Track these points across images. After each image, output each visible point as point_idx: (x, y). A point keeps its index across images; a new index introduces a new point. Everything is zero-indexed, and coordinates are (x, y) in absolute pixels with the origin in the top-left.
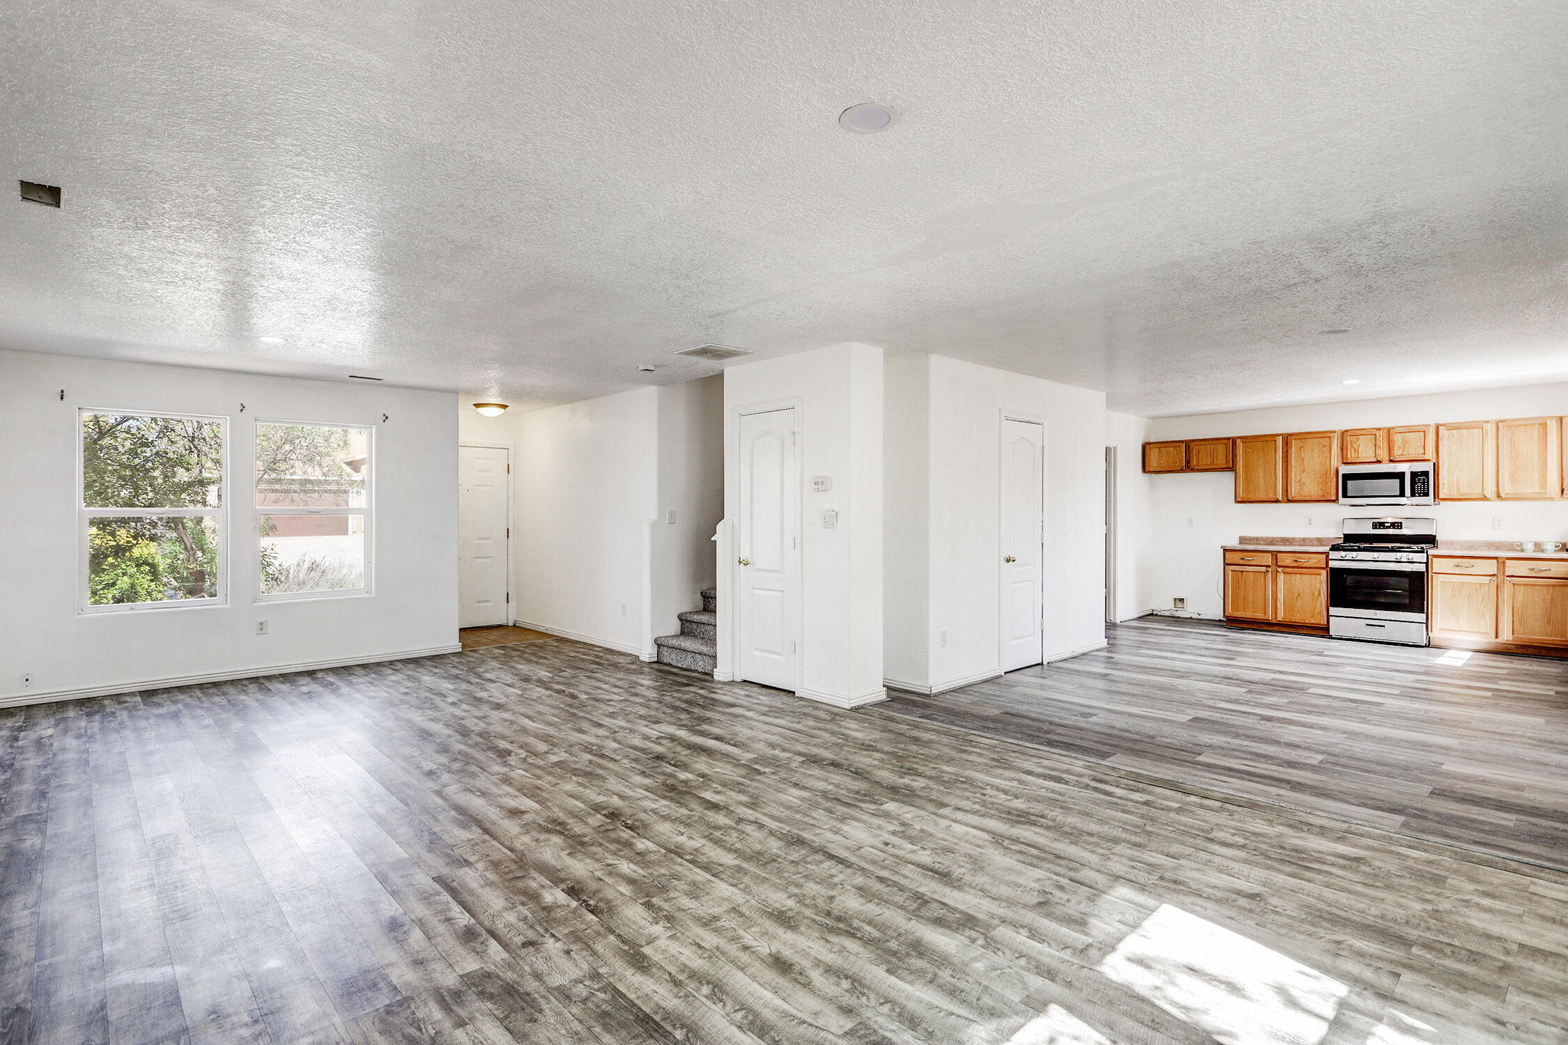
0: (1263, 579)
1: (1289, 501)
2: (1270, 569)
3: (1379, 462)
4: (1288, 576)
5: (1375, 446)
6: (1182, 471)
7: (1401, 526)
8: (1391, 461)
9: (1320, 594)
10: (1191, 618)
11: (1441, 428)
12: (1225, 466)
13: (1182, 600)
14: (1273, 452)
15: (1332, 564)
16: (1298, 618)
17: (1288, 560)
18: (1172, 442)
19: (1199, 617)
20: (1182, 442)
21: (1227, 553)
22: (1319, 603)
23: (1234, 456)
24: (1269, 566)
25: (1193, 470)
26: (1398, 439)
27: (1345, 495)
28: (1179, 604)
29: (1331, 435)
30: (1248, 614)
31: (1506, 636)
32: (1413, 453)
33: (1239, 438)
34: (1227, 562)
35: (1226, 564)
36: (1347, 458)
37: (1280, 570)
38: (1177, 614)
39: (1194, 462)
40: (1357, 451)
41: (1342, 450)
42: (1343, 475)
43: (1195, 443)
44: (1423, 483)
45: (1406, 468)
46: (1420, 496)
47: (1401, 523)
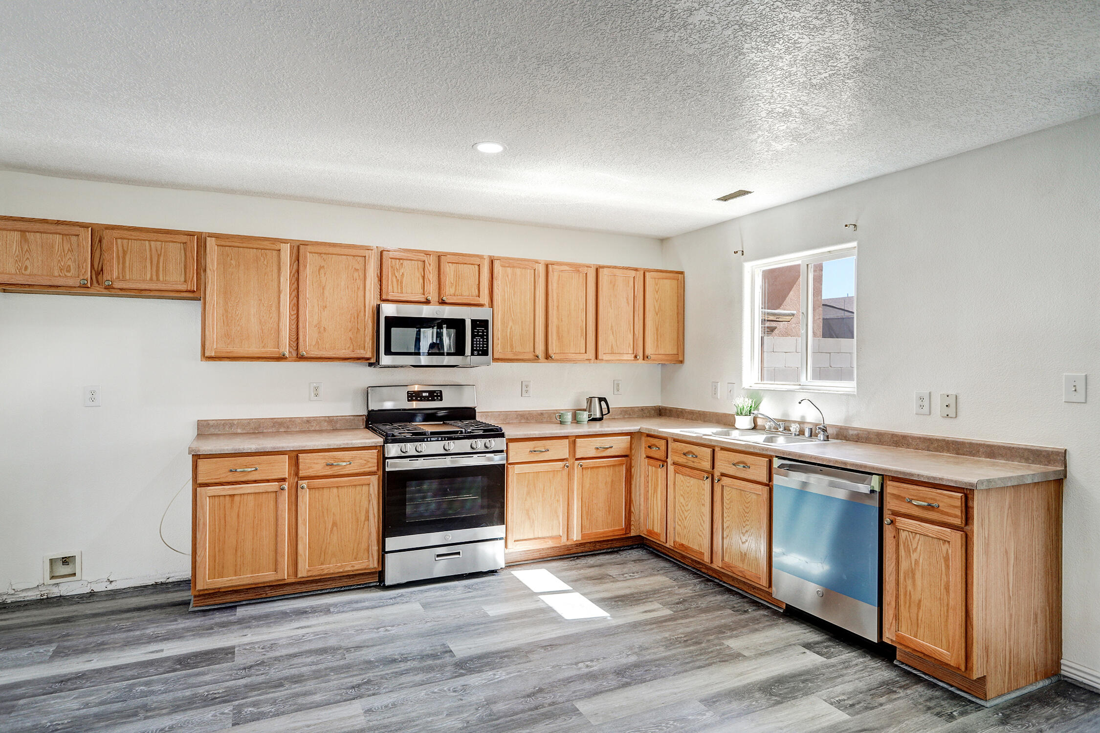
0: (272, 504)
1: (301, 358)
2: (286, 486)
3: (427, 302)
4: (317, 493)
5: (424, 277)
6: (83, 289)
7: (441, 396)
8: (443, 303)
9: (367, 518)
10: (92, 594)
11: (497, 264)
12: (183, 287)
13: (66, 561)
14: (275, 270)
15: (393, 466)
16: (331, 567)
17: (311, 465)
18: (58, 223)
19: (111, 587)
20: (84, 226)
21: (200, 462)
22: (365, 533)
23: (201, 269)
24: (284, 480)
25: (110, 291)
26: (449, 270)
27: (388, 352)
28: (63, 570)
29: (367, 253)
30: (245, 578)
31: (576, 536)
32: (467, 292)
33: (211, 235)
34: (201, 480)
35: (197, 485)
36: (387, 293)
37: (304, 483)
38: (56, 592)
39: (113, 272)
40: (400, 283)
41: (381, 281)
42: (386, 318)
43: (116, 233)
44: (482, 337)
45: (468, 315)
46: (479, 355)
47: (441, 392)
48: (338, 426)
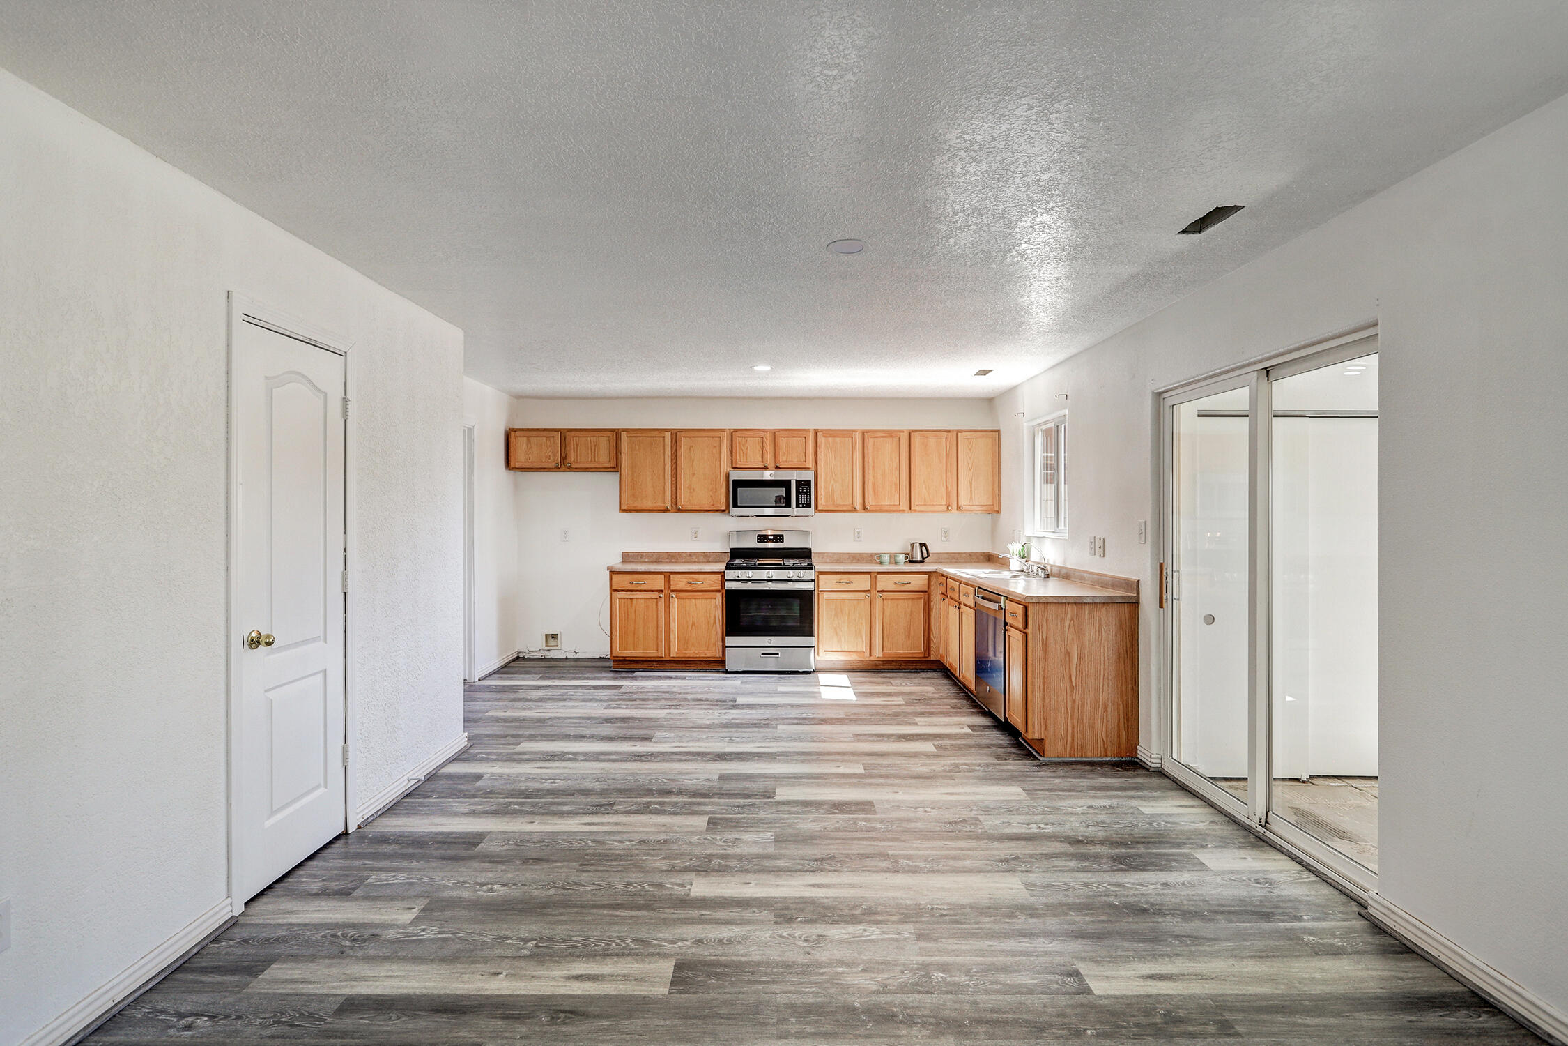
0: (655, 607)
1: (679, 510)
2: (662, 595)
3: (766, 468)
4: (682, 602)
5: (762, 449)
6: (556, 469)
7: (783, 539)
8: (777, 468)
9: (715, 622)
10: (566, 659)
11: (819, 435)
12: (608, 465)
13: (554, 636)
14: (662, 448)
15: (729, 586)
16: (692, 652)
17: (679, 582)
18: (545, 430)
19: (576, 656)
20: (556, 430)
21: (614, 576)
22: (714, 633)
23: (618, 452)
24: (662, 591)
25: (570, 469)
26: (782, 442)
27: (735, 505)
28: (552, 642)
29: (721, 434)
30: (638, 653)
31: (878, 654)
32: (796, 459)
33: (624, 430)
34: (614, 587)
35: (613, 590)
36: (736, 462)
37: (673, 594)
38: (549, 655)
39: (572, 458)
40: (745, 454)
41: (731, 453)
42: (734, 481)
43: (573, 433)
44: (806, 493)
45: (793, 476)
46: (803, 507)
47: (783, 536)
48: (710, 559)
